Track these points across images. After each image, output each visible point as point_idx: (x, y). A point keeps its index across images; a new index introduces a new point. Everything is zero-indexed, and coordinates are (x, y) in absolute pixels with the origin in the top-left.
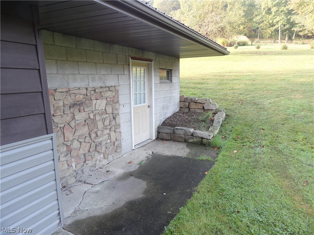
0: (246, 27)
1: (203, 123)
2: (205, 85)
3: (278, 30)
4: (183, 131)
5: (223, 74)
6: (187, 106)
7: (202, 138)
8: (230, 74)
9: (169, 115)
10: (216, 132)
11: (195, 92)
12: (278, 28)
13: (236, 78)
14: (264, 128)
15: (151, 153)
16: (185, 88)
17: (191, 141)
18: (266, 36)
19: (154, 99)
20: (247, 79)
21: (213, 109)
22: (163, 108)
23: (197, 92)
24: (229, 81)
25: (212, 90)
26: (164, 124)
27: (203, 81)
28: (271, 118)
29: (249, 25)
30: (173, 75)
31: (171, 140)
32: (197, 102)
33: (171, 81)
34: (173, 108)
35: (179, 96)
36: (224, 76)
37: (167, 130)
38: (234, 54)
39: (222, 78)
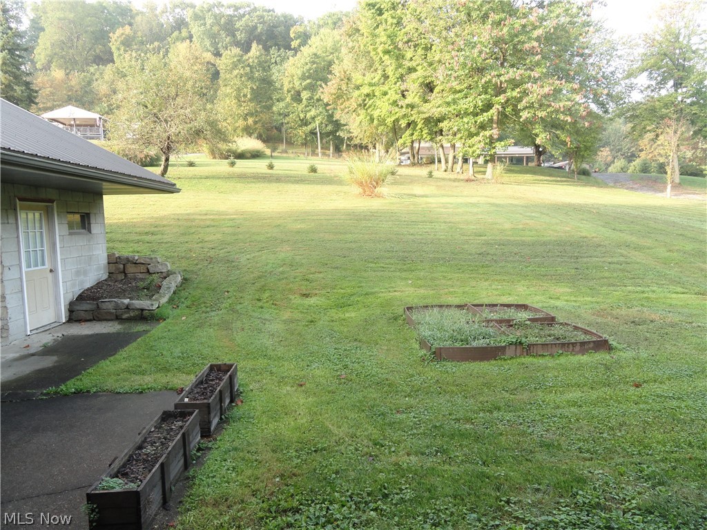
0: (260, 120)
1: (145, 290)
2: (159, 237)
3: (316, 134)
4: (113, 304)
5: (192, 217)
6: (122, 270)
7: (142, 310)
8: (205, 217)
9: (88, 285)
10: (164, 300)
11: (139, 249)
12: (316, 129)
13: (212, 223)
14: (229, 290)
15: (61, 335)
16: (121, 241)
17: (125, 316)
18: (297, 141)
19: (61, 259)
20: (228, 225)
21: (163, 271)
22: (78, 273)
23: (143, 248)
24: (199, 229)
25: (169, 245)
26: (81, 298)
27: (156, 229)
28: (243, 277)
29: (265, 117)
30: (92, 221)
31: (94, 320)
32: (137, 262)
33: (90, 231)
34: (95, 273)
35: (106, 255)
36: (193, 220)
37: (86, 306)
38: (226, 178)
39: (189, 224)
